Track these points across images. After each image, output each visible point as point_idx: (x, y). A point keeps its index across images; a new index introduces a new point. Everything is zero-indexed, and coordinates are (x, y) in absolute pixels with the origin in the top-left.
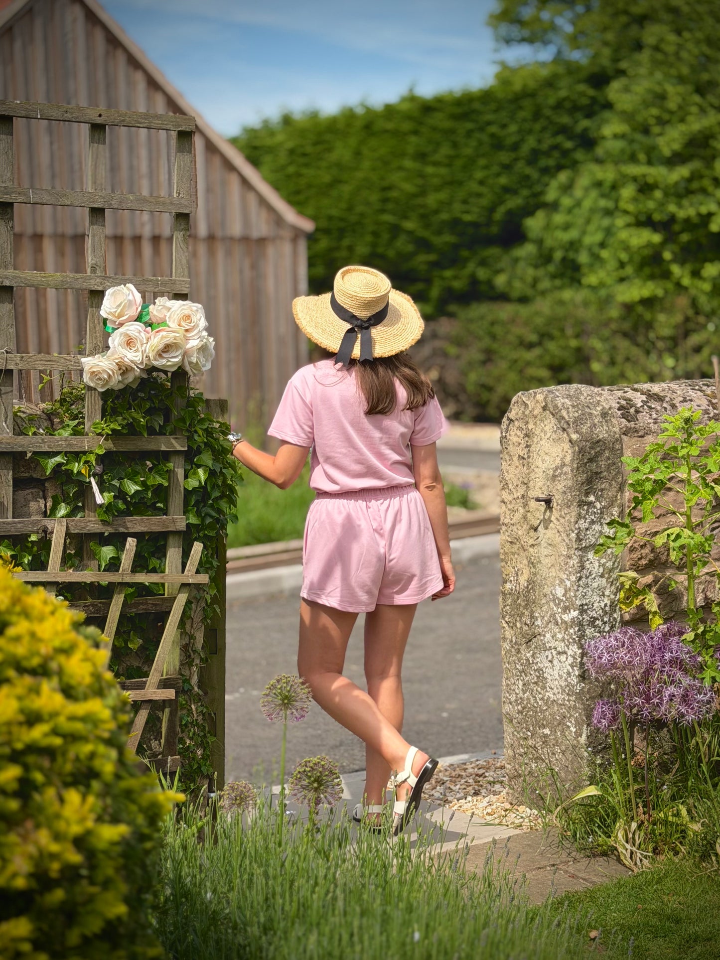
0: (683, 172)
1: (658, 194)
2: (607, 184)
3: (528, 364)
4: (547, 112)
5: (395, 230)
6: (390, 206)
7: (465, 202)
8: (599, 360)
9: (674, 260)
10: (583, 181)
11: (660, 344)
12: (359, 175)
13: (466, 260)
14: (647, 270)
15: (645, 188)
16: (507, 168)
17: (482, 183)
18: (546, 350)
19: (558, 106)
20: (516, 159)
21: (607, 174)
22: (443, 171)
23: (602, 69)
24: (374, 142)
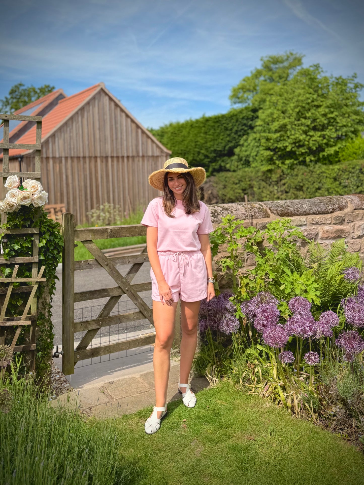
0: (278, 135)
1: (272, 141)
2: (257, 139)
3: (236, 189)
4: (240, 120)
5: (199, 153)
6: (197, 146)
7: (218, 145)
8: (256, 188)
9: (277, 159)
10: (251, 138)
11: (273, 183)
12: (189, 138)
13: (218, 161)
14: (269, 162)
15: (268, 140)
16: (229, 135)
17: (222, 140)
18: (241, 185)
19: (243, 118)
20: (231, 133)
21: (257, 136)
22: (211, 137)
23: (256, 108)
24: (193, 130)
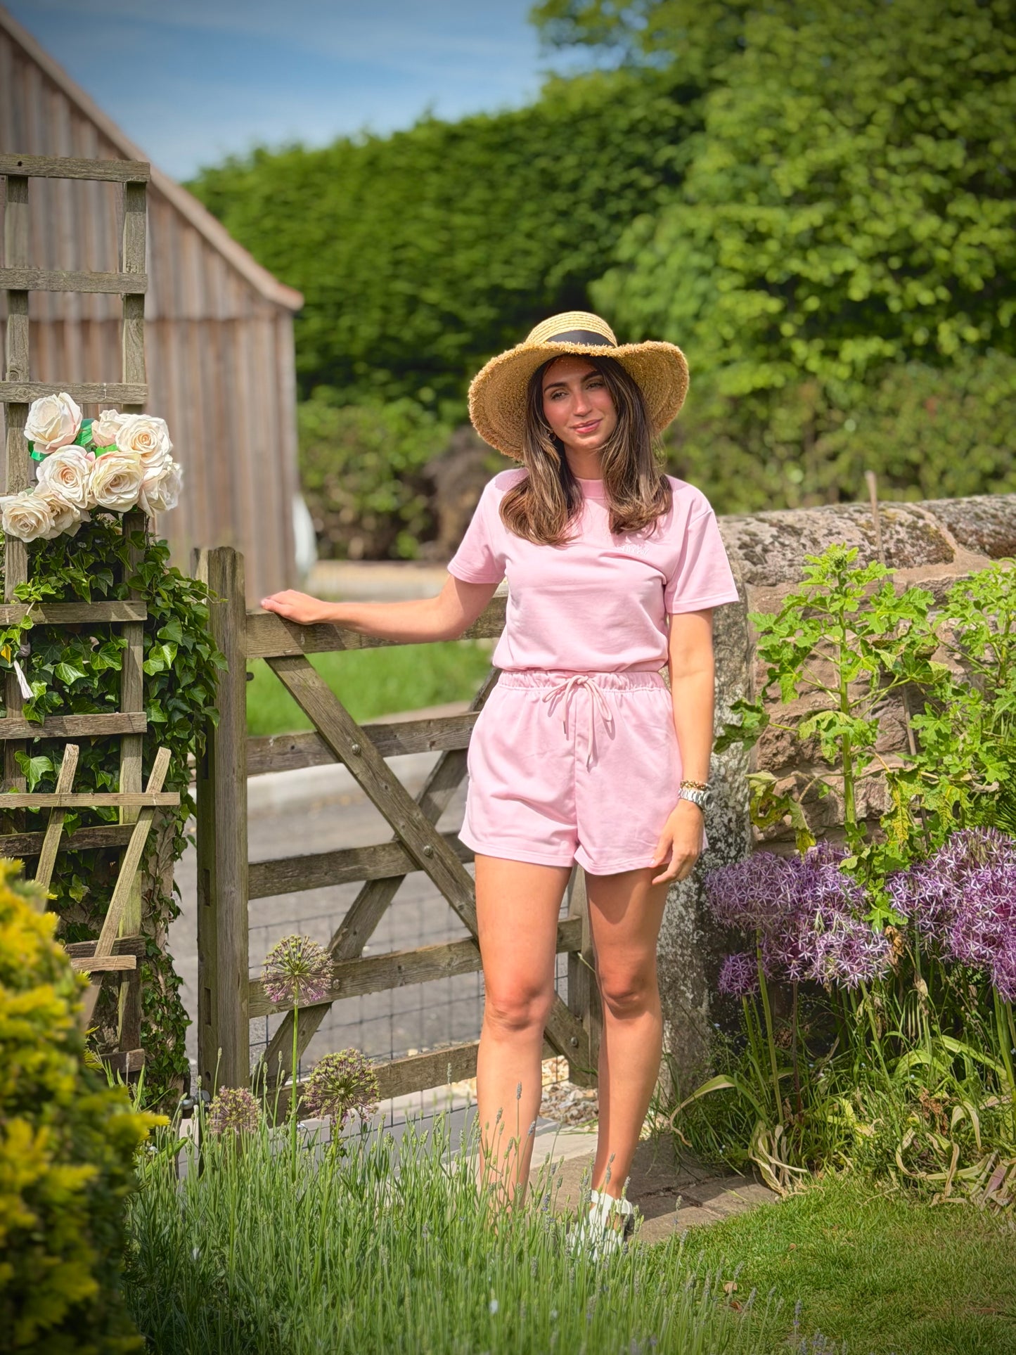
1: (773, 246)
2: (702, 235)
4: (616, 138)
5: (413, 303)
6: (405, 270)
8: (697, 475)
9: (796, 336)
10: (669, 230)
11: (781, 451)
12: (362, 229)
14: (761, 350)
15: (756, 238)
16: (564, 214)
17: (529, 236)
19: (632, 130)
20: (576, 203)
21: (702, 220)
22: (477, 221)
23: (692, 78)
24: (380, 184)
